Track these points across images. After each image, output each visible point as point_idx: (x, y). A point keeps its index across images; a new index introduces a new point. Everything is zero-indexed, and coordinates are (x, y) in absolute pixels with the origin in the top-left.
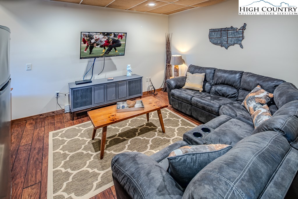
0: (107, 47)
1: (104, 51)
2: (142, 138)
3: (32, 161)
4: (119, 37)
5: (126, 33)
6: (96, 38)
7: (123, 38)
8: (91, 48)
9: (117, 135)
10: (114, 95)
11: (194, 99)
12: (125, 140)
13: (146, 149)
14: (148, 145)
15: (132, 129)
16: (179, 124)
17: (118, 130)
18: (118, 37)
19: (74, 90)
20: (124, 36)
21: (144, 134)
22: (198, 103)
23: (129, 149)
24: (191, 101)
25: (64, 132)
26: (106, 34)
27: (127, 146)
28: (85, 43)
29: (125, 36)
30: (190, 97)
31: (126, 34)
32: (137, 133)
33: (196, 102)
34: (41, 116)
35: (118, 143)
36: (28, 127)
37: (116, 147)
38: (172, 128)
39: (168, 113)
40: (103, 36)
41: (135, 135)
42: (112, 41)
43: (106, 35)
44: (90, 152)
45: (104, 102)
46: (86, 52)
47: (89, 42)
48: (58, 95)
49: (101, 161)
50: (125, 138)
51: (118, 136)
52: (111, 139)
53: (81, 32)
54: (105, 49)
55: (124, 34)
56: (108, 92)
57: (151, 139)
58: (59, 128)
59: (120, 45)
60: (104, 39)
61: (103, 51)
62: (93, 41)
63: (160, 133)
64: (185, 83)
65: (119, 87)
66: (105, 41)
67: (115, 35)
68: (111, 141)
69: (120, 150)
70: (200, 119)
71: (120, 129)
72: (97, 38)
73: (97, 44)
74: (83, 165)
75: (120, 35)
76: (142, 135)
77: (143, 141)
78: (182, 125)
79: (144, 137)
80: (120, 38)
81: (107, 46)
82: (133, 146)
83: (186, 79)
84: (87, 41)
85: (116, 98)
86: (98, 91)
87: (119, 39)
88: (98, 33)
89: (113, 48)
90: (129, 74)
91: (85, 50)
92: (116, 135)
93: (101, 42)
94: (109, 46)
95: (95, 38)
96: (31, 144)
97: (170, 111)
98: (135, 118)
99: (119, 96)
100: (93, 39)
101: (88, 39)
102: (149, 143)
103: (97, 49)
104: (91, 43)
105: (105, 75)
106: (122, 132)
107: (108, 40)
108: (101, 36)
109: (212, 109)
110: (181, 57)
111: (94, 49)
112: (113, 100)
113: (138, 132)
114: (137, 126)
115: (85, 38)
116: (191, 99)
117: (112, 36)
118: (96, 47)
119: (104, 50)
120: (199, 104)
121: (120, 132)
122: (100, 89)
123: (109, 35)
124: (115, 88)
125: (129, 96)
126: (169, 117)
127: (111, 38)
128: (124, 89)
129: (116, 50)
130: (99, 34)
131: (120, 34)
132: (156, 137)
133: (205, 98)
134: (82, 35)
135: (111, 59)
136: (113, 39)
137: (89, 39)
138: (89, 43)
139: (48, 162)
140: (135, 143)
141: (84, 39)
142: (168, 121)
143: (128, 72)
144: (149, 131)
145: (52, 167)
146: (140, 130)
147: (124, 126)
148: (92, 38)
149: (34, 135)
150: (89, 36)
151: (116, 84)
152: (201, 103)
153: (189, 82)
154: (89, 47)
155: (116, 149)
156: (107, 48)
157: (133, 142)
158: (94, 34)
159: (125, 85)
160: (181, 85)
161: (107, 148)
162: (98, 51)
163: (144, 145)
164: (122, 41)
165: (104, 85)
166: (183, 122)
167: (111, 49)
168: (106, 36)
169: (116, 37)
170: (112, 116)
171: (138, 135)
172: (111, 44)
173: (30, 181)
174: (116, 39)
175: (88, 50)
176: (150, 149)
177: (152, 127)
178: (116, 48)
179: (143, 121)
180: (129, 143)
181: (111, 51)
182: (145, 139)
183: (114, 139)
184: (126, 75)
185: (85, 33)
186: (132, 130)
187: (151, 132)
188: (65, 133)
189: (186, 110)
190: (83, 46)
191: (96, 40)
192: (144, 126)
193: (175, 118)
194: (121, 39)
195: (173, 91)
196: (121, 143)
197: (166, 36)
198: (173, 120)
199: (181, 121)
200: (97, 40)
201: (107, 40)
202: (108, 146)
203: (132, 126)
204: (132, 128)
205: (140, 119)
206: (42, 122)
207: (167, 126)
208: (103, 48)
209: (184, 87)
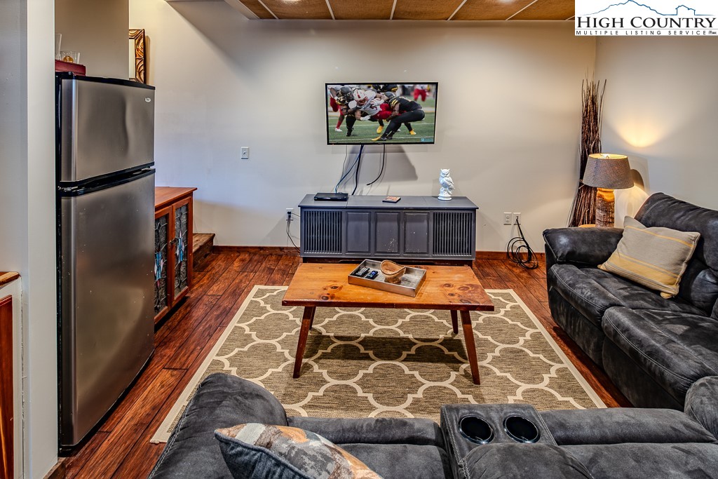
0: (388, 121)
1: (380, 130)
2: (407, 371)
3: (201, 328)
4: (415, 94)
5: (436, 84)
6: (359, 97)
7: (427, 98)
8: (351, 122)
9: (360, 339)
10: (393, 241)
11: (611, 316)
12: (367, 357)
13: (399, 403)
14: (410, 398)
15: (401, 339)
16: (542, 379)
17: (370, 327)
18: (413, 94)
19: (306, 210)
20: (429, 91)
21: (419, 364)
22: (619, 331)
23: (361, 383)
24: (601, 319)
25: (275, 293)
26: (382, 86)
27: (361, 373)
28: (335, 110)
29: (434, 90)
30: (601, 302)
31: (434, 87)
32: (405, 354)
33: (613, 325)
34: (262, 251)
35: (348, 359)
36: (236, 265)
37: (339, 366)
38: (513, 380)
39: (531, 331)
40: (374, 94)
41: (396, 356)
42: (397, 106)
43: (383, 90)
44: (286, 352)
45: (367, 252)
46: (339, 130)
47: (345, 107)
48: (290, 217)
49: (292, 381)
50: (371, 353)
51: (360, 343)
52: (342, 343)
53: (326, 84)
54: (382, 124)
55: (430, 86)
56: (378, 231)
57: (428, 384)
58: (274, 284)
59: (420, 117)
60: (377, 101)
61: (378, 131)
62: (352, 105)
63: (465, 380)
64: (610, 254)
65: (408, 224)
66: (381, 106)
67: (404, 89)
68: (339, 346)
69: (340, 376)
70: (625, 390)
71: (374, 327)
72: (362, 98)
73: (362, 112)
74: (259, 371)
75: (418, 90)
76: (414, 363)
77: (406, 380)
78: (550, 386)
79: (414, 369)
80: (420, 97)
81: (387, 117)
82: (374, 382)
83: (618, 241)
84: (341, 105)
85: (399, 250)
86: (356, 223)
87: (416, 99)
88: (362, 86)
89: (403, 124)
90: (444, 195)
91: (338, 127)
92: (358, 338)
93: (371, 107)
94: (393, 119)
95: (356, 97)
96: (218, 297)
97: (541, 329)
98: (429, 313)
99: (407, 246)
100: (353, 100)
101: (342, 100)
102: (414, 391)
103: (363, 123)
104: (349, 111)
105: (387, 188)
106: (375, 336)
107: (388, 102)
108: (370, 94)
109: (662, 374)
110: (625, 162)
111: (356, 125)
112: (392, 253)
113: (409, 353)
114: (418, 337)
115: (336, 98)
116: (602, 312)
117: (398, 92)
118: (362, 118)
119: (380, 127)
120: (623, 337)
121: (371, 334)
122: (360, 219)
123: (390, 91)
124: (396, 224)
125: (435, 251)
126: (525, 347)
127: (397, 98)
128: (422, 230)
129: (410, 129)
130: (366, 86)
131: (418, 87)
132: (446, 384)
133: (658, 323)
134: (329, 91)
135: (402, 151)
136: (400, 101)
137: (344, 101)
138: (345, 111)
139: (217, 340)
140: (384, 376)
141: (333, 100)
142: (512, 355)
143: (442, 189)
144: (438, 362)
145: (217, 353)
146: (419, 350)
147: (387, 324)
148: (350, 99)
149: (234, 282)
150: (343, 94)
151: (400, 215)
152: (630, 337)
153: (625, 251)
154: (345, 120)
155: (335, 368)
156: (386, 124)
157: (381, 371)
158: (353, 89)
159: (423, 221)
160: (592, 256)
161: (321, 359)
162: (366, 129)
163: (400, 390)
164: (426, 106)
165: (371, 211)
166: (562, 377)
167: (399, 126)
168: (382, 93)
169: (409, 95)
170: (332, 288)
171: (405, 360)
172: (397, 113)
173: (178, 360)
174: (410, 101)
175: (344, 125)
176: (406, 409)
177: (456, 354)
178: (412, 124)
179: (443, 328)
180: (370, 370)
181: (399, 130)
182: (413, 376)
183: (345, 346)
184: (437, 197)
185: (334, 86)
186: (398, 341)
187: (444, 365)
188: (275, 296)
189: (587, 342)
190: (333, 117)
191: (361, 103)
192: (435, 344)
193: (541, 357)
194: (423, 99)
195: (555, 268)
196: (354, 362)
197: (585, 89)
198: (534, 358)
199: (558, 371)
200: (361, 101)
201: (385, 102)
202: (324, 356)
203: (404, 332)
204: (402, 335)
205: (436, 320)
206: (259, 262)
207: (501, 369)
208: (377, 124)
209: (602, 267)
